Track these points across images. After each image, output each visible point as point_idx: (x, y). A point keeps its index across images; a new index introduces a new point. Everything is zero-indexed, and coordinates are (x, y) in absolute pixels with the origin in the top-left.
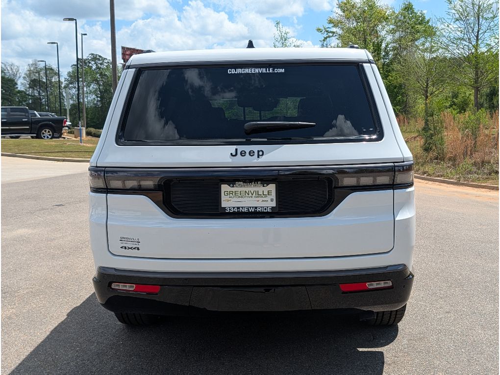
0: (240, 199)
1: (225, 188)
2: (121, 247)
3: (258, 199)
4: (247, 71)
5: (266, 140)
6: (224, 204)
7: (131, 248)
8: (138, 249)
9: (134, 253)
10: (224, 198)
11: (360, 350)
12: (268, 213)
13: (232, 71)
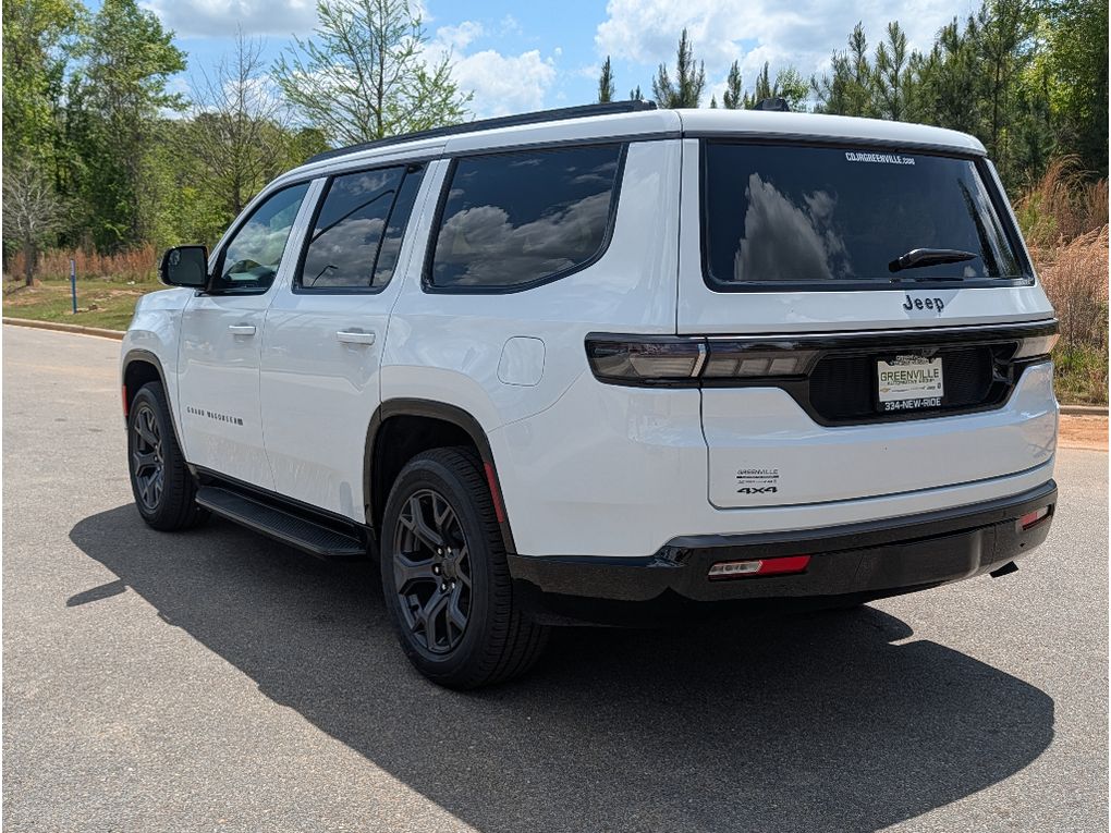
0: (902, 386)
1: (882, 366)
2: (740, 491)
3: (922, 385)
4: (870, 158)
5: (913, 281)
6: (883, 397)
7: (760, 491)
8: (775, 490)
9: (768, 498)
10: (882, 385)
11: (897, 643)
12: (935, 408)
13: (851, 157)
